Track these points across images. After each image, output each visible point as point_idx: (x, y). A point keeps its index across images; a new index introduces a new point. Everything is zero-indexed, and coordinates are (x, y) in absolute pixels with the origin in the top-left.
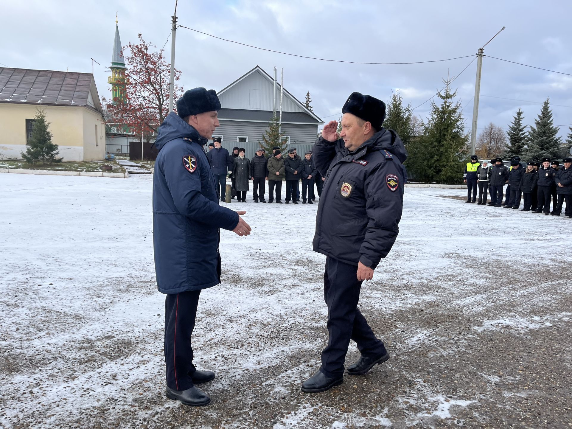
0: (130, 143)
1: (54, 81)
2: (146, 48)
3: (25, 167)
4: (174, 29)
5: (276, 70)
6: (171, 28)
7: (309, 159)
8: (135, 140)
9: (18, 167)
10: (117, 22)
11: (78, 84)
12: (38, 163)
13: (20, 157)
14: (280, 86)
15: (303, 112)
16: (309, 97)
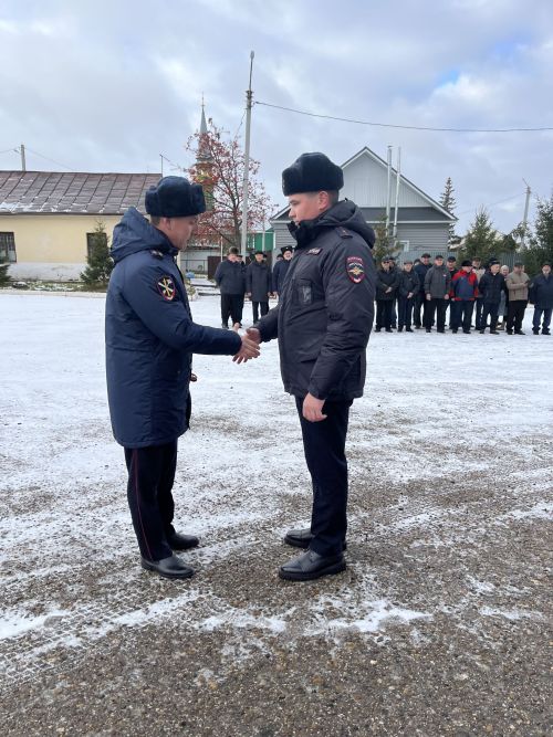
0: (209, 257)
1: (118, 185)
2: (218, 135)
3: (84, 290)
4: (249, 107)
5: (390, 151)
6: (246, 107)
7: (409, 270)
8: (214, 254)
9: (76, 290)
10: (203, 106)
12: (97, 285)
13: (78, 277)
14: (397, 172)
15: (430, 206)
16: (451, 185)
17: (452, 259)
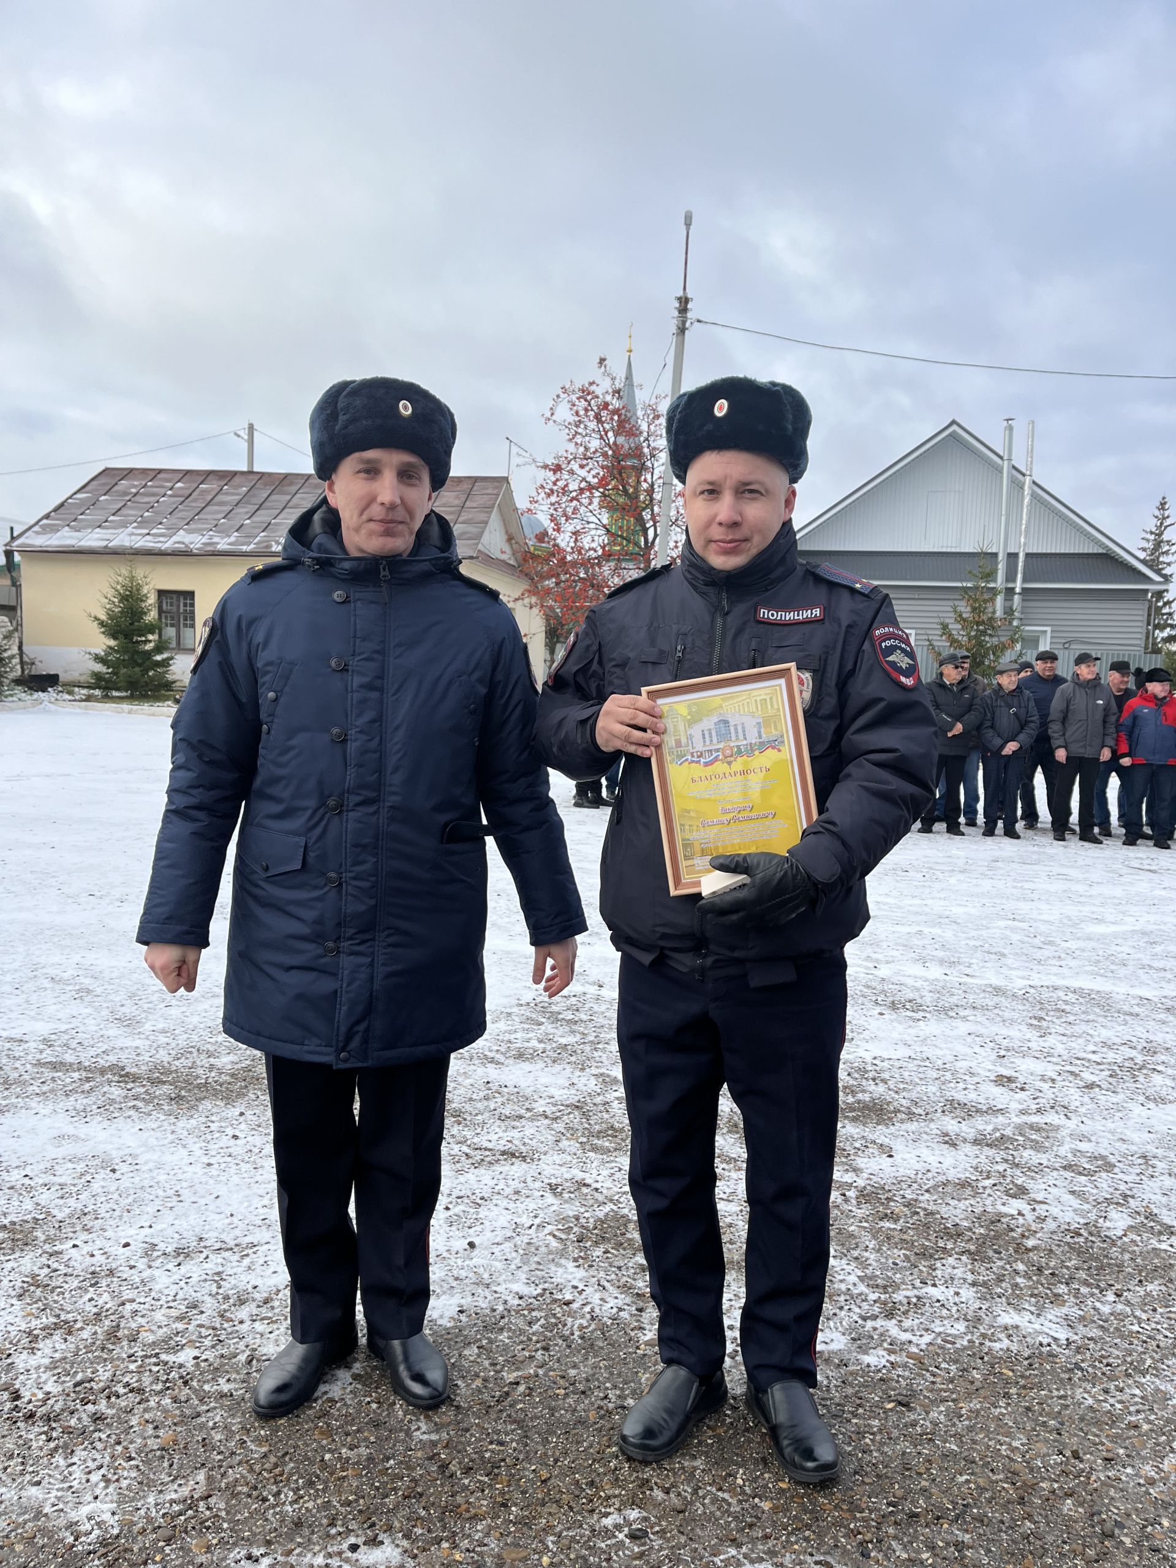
4: (682, 330)
5: (1010, 429)
6: (674, 330)
10: (630, 351)
11: (468, 504)
14: (1024, 475)
15: (1101, 551)
16: (1166, 513)
17: (1120, 667)
